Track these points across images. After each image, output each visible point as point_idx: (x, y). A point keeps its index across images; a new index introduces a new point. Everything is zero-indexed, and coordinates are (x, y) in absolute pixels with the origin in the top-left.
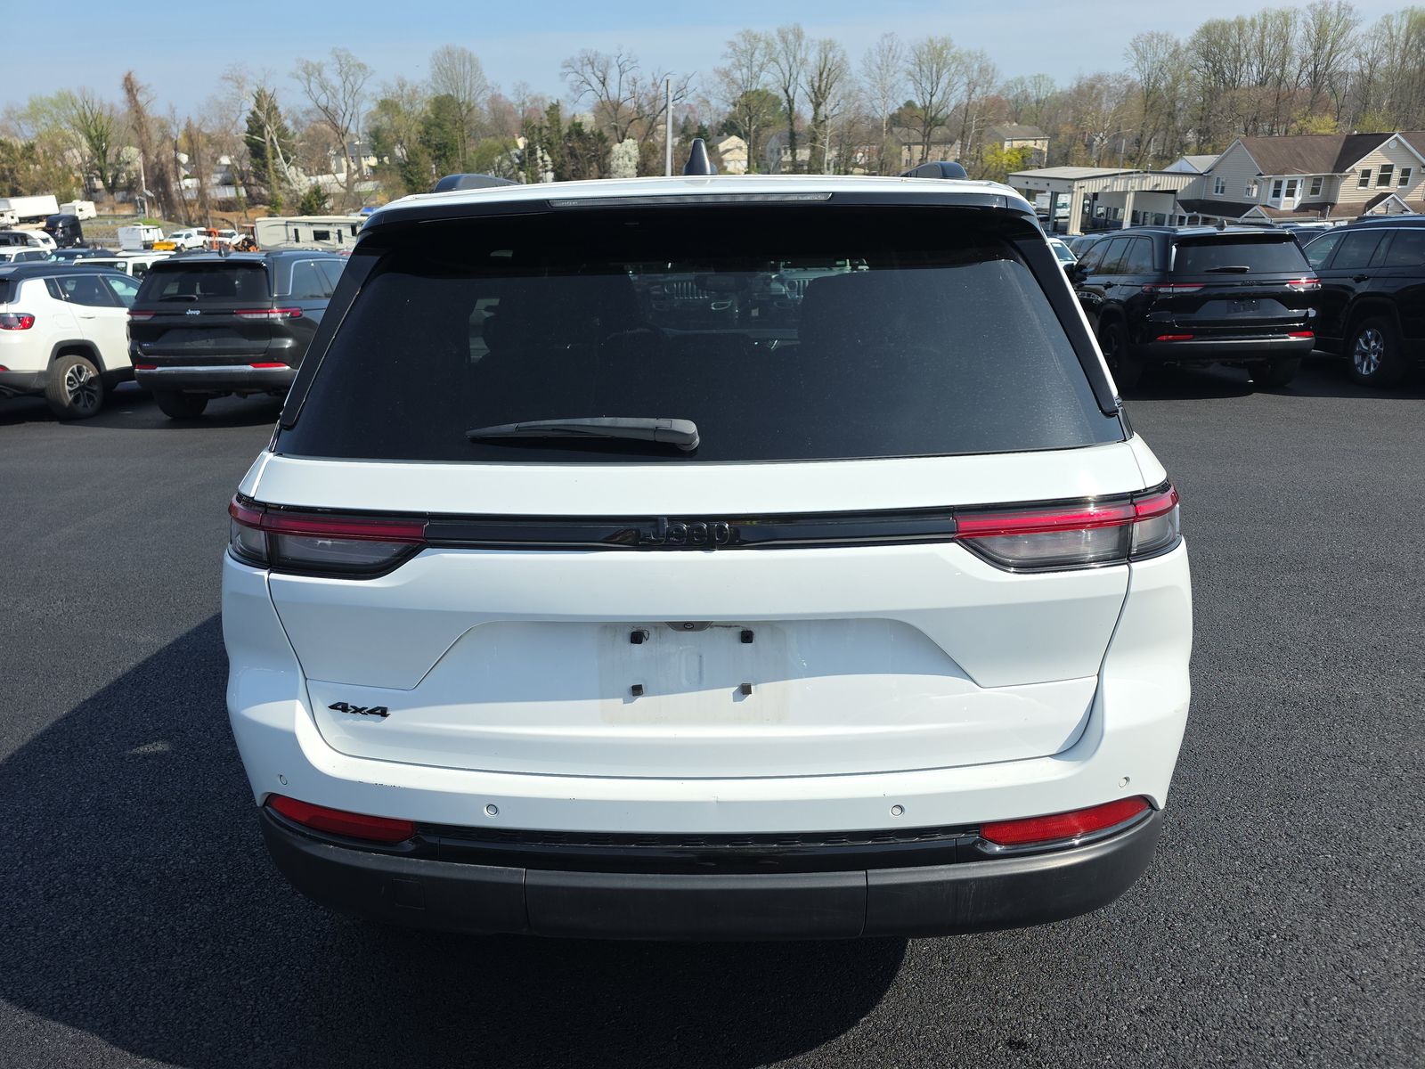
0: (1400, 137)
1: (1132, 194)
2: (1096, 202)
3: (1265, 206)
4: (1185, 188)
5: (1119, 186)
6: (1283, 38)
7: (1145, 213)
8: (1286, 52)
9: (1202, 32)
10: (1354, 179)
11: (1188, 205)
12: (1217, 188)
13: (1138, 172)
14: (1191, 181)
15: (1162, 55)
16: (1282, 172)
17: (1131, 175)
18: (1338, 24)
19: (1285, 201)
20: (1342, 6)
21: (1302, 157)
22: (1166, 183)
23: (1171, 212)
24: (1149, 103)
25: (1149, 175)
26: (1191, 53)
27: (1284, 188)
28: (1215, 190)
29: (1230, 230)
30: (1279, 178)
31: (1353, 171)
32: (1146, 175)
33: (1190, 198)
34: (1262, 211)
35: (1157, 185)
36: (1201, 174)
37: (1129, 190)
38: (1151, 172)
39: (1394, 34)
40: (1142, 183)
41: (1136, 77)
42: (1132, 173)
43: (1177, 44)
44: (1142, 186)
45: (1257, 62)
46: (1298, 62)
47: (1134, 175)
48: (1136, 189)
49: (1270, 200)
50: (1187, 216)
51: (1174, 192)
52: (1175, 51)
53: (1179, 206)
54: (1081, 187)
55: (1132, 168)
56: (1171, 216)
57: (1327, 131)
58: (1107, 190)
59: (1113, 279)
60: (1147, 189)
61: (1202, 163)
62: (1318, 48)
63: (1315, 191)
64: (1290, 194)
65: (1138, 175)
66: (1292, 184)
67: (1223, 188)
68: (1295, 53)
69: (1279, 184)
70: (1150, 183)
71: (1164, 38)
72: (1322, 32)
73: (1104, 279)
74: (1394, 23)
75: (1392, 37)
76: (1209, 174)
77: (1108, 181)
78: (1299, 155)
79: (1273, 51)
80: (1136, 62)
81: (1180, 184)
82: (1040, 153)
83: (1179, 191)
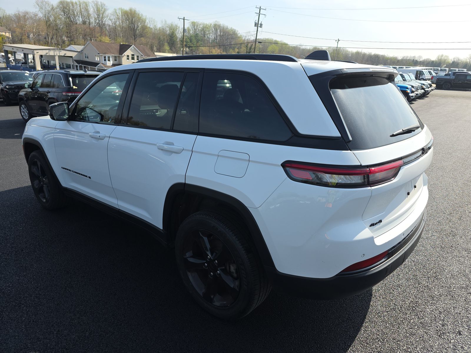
0: (134, 46)
1: (57, 57)
2: (42, 58)
3: (103, 64)
4: (75, 56)
5: (52, 53)
6: (87, 10)
7: (63, 63)
8: (89, 15)
9: (60, 3)
10: (125, 58)
11: (78, 62)
12: (86, 57)
13: (58, 49)
14: (76, 54)
15: (48, 8)
16: (105, 53)
17: (55, 50)
18: (102, 8)
19: (108, 63)
20: (102, 4)
21: (109, 49)
22: (69, 54)
23: (73, 64)
24: (48, 25)
25: (62, 50)
26: (58, 9)
27: (107, 59)
28: (85, 58)
29: (89, 73)
30: (105, 55)
31: (124, 55)
32: (60, 50)
33: (77, 59)
34: (102, 65)
35: (65, 54)
36: (79, 52)
37: (56, 55)
38: (62, 49)
39: (118, 15)
40: (60, 53)
41: (40, 15)
42: (55, 49)
43: (52, 6)
44: (60, 54)
45: (80, 16)
46: (94, 19)
47: (56, 50)
48: (58, 55)
49: (104, 62)
50: (78, 65)
51: (72, 57)
52: (53, 8)
53: (75, 62)
54: (37, 53)
55: (55, 47)
56: (73, 65)
57: (108, 42)
58: (48, 54)
59: (50, 90)
60: (62, 55)
61: (79, 48)
62: (98, 15)
63: (116, 60)
64: (109, 60)
65: (58, 50)
66: (109, 57)
67: (88, 57)
68: (92, 16)
69: (105, 57)
70: (62, 53)
71: (47, 3)
72: (98, 10)
73: (46, 90)
74: (117, 12)
75: (118, 16)
76: (82, 52)
77: (47, 51)
78: (108, 49)
79: (85, 14)
80: (39, 9)
81: (73, 54)
82: (8, 38)
83: (73, 57)
